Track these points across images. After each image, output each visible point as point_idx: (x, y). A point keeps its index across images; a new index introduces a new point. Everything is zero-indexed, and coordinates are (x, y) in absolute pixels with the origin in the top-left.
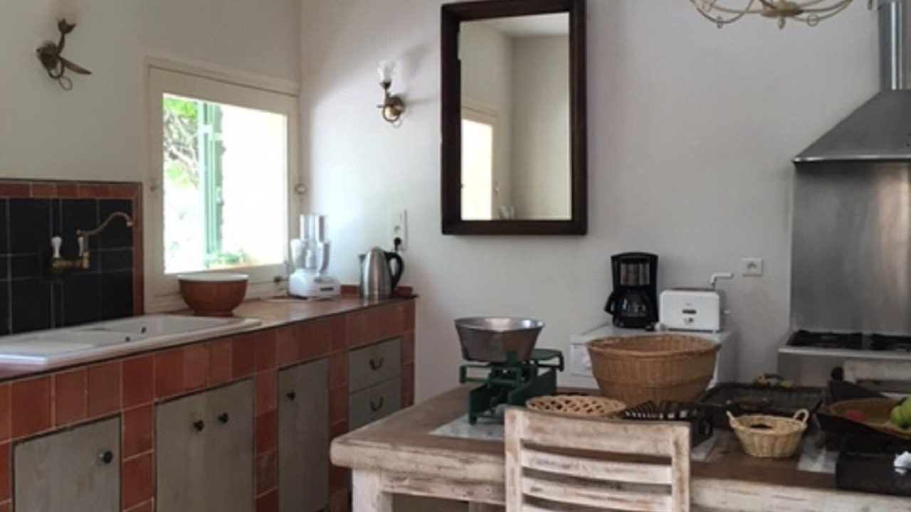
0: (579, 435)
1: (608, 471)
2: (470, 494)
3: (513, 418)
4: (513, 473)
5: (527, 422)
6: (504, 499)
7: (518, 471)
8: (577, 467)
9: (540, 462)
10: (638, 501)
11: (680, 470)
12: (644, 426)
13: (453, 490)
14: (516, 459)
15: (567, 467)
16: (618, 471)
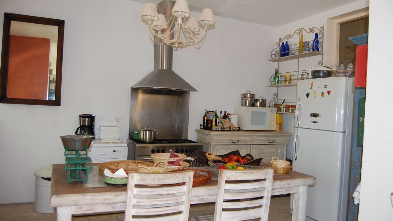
0: (159, 180)
1: (167, 191)
2: (113, 208)
3: (133, 177)
4: (130, 197)
5: (139, 177)
6: (126, 208)
7: (132, 196)
8: (156, 191)
9: (142, 192)
10: (175, 199)
11: (189, 186)
12: (181, 173)
13: (105, 208)
14: (132, 192)
15: (152, 192)
16: (170, 190)
